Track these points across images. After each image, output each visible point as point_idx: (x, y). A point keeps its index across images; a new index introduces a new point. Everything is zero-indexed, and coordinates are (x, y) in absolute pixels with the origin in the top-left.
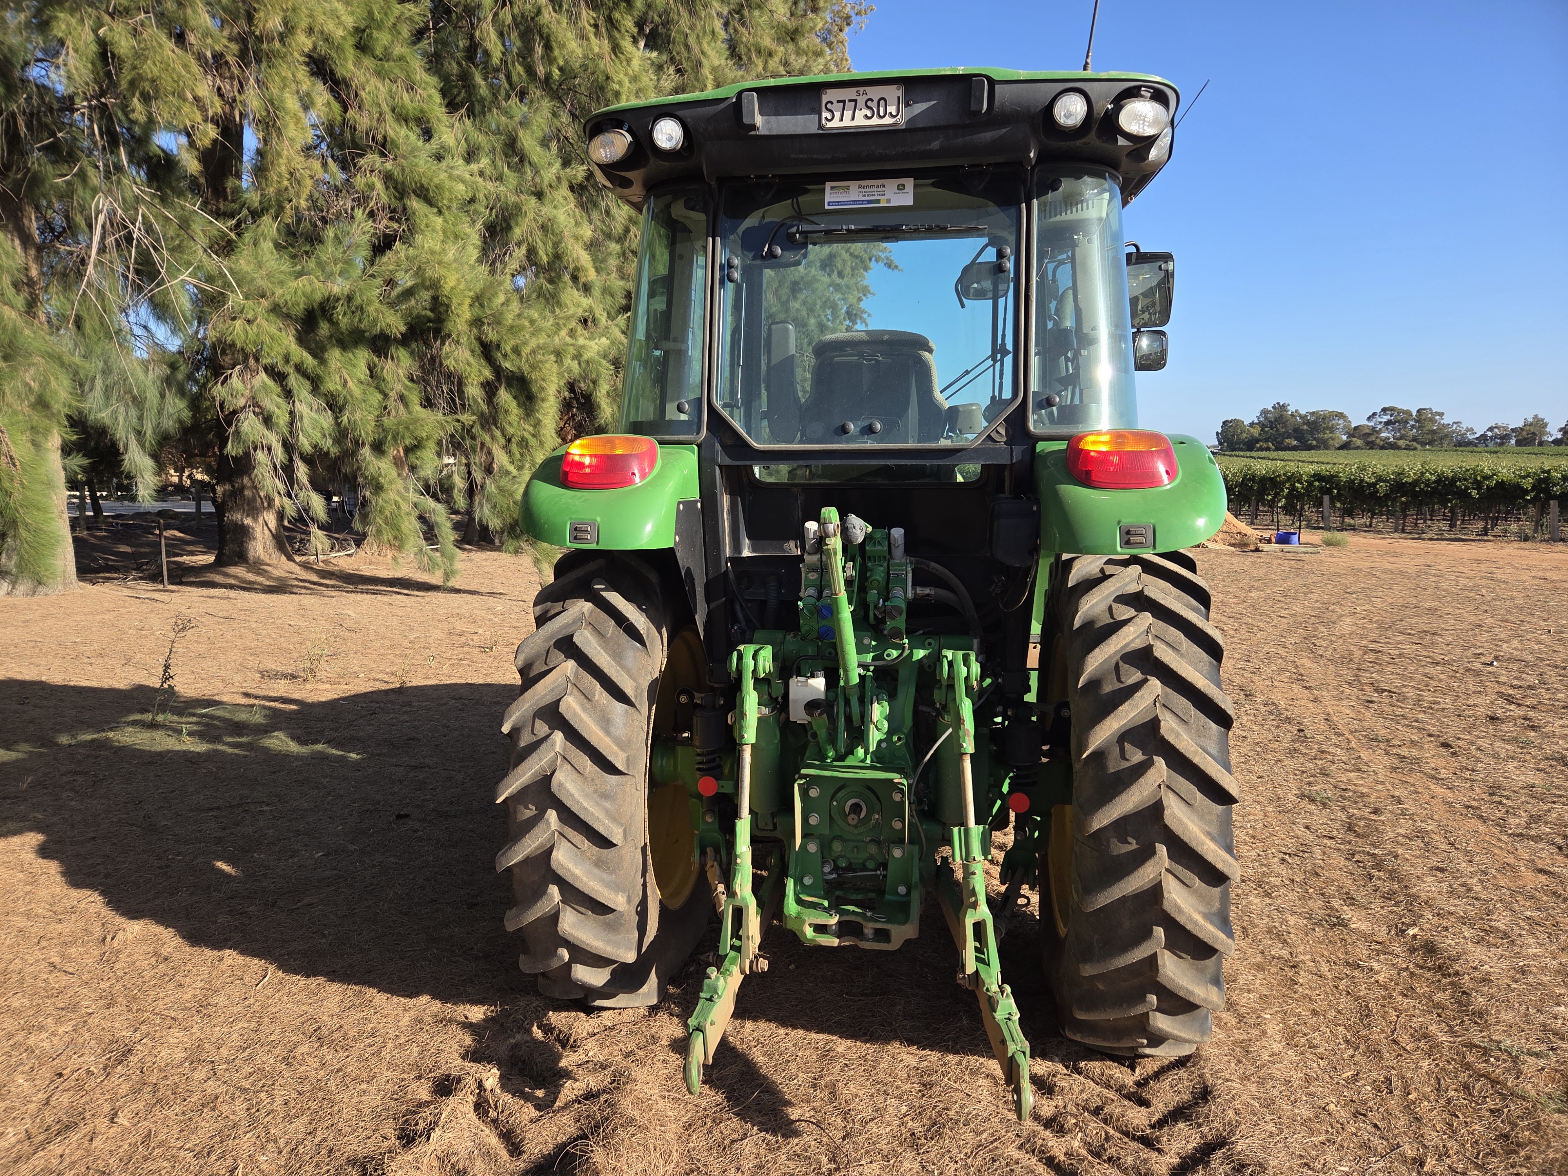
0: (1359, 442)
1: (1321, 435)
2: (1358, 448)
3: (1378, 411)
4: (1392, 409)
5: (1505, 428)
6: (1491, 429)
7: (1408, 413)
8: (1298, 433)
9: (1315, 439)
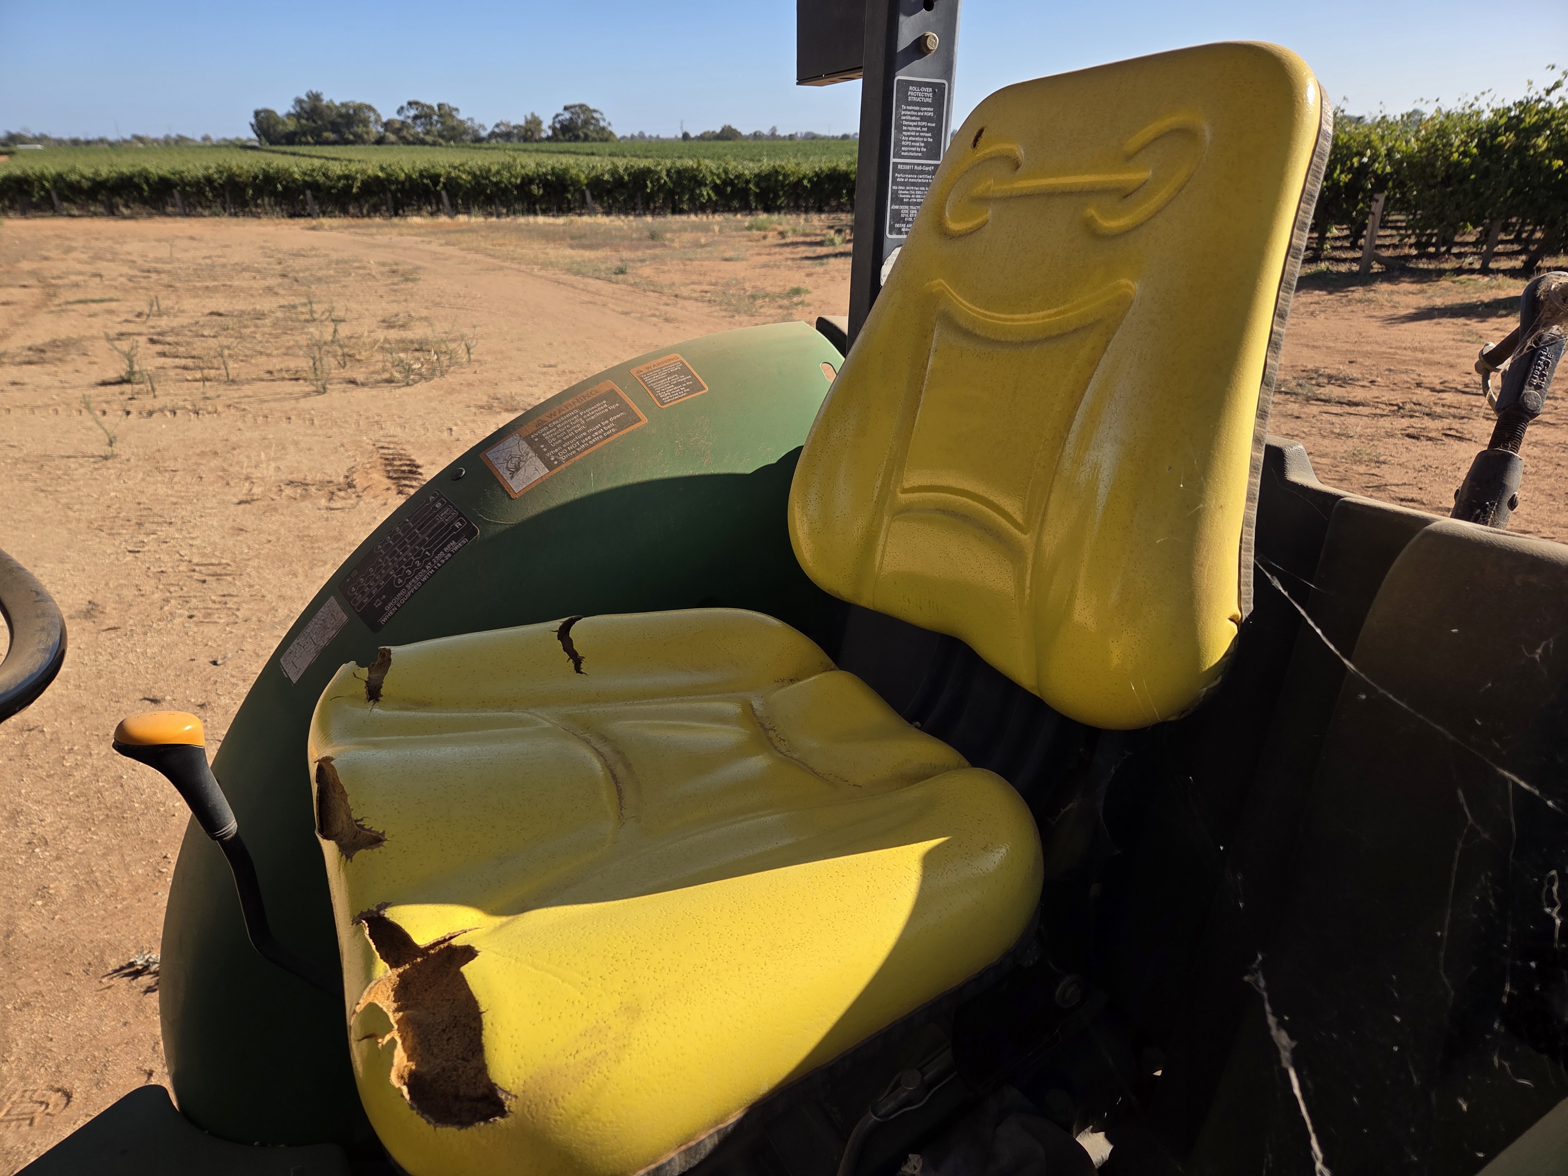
0: (392, 137)
1: (355, 129)
2: (393, 143)
3: (405, 104)
4: (416, 103)
5: (508, 125)
6: (497, 126)
7: (430, 108)
8: (335, 127)
9: (351, 133)
